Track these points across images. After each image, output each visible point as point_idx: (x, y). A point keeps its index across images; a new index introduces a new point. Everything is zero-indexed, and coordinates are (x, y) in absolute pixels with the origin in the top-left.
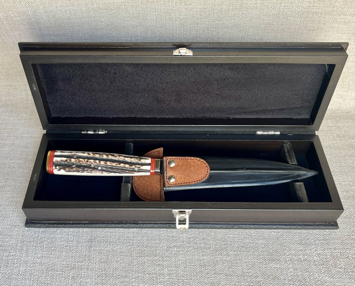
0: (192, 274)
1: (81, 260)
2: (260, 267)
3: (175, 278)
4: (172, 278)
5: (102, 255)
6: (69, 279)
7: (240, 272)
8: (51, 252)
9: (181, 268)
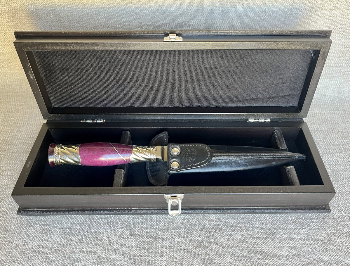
0: (186, 256)
1: (73, 242)
2: (254, 247)
3: (168, 260)
4: (165, 260)
5: (95, 237)
6: (59, 262)
7: (234, 253)
8: (43, 235)
9: (174, 250)
